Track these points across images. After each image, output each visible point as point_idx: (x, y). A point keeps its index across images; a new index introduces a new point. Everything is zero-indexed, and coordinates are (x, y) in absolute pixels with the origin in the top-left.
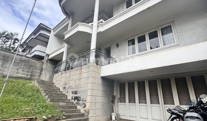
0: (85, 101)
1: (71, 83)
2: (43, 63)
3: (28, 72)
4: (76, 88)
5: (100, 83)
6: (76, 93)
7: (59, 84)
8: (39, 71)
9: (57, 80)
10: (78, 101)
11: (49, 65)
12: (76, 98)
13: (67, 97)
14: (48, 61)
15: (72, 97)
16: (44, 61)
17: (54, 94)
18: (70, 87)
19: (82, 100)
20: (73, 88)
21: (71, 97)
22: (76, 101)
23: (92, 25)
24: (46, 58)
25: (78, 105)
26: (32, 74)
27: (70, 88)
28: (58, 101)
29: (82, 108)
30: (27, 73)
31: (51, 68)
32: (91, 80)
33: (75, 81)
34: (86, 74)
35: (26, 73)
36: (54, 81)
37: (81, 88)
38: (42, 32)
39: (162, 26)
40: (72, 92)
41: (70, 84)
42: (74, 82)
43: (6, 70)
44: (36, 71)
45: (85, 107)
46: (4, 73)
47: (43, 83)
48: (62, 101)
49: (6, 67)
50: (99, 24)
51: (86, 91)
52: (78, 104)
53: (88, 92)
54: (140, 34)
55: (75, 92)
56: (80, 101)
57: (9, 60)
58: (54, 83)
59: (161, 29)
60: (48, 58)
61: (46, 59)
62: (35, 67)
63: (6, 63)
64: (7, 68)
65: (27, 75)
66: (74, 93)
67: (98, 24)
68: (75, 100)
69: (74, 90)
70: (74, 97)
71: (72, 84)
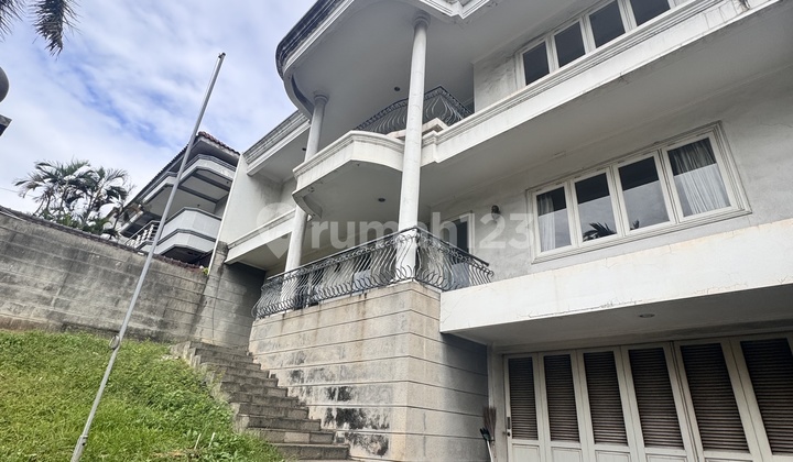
0: (383, 427)
1: (321, 353)
2: (206, 277)
3: (151, 310)
4: (343, 374)
5: (437, 356)
6: (344, 394)
7: (273, 358)
8: (190, 309)
9: (265, 345)
10: (353, 427)
11: (227, 284)
12: (345, 416)
13: (308, 411)
14: (226, 271)
15: (330, 410)
16: (212, 268)
17: (258, 396)
18: (318, 372)
19: (371, 424)
20: (333, 376)
21: (325, 412)
22: (346, 426)
23: (403, 138)
24: (216, 261)
25: (355, 443)
26: (166, 320)
27: (318, 375)
28: (280, 424)
29: (373, 456)
30: (149, 316)
31: (234, 296)
32: (404, 345)
33: (339, 348)
34: (386, 320)
35: (145, 315)
36: (253, 348)
37: (365, 375)
38: (204, 163)
39: (670, 141)
40: (329, 390)
41: (318, 360)
42: (334, 351)
43: (74, 303)
44: (180, 306)
45: (383, 451)
46: (70, 313)
47: (215, 353)
48: (293, 426)
49: (78, 291)
50: (425, 136)
51: (386, 387)
52: (354, 438)
53: (396, 392)
54: (584, 170)
55: (342, 390)
56: (364, 429)
57: (88, 266)
58: (250, 354)
59: (669, 153)
60: (223, 257)
61: (219, 263)
62: (177, 292)
63: (78, 278)
64: (79, 297)
65: (148, 322)
66: (336, 396)
67: (424, 134)
68: (340, 424)
69: (337, 383)
70: (338, 410)
71: (327, 358)
